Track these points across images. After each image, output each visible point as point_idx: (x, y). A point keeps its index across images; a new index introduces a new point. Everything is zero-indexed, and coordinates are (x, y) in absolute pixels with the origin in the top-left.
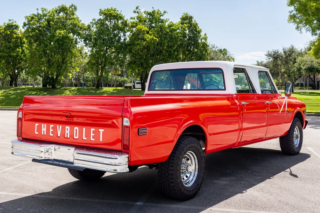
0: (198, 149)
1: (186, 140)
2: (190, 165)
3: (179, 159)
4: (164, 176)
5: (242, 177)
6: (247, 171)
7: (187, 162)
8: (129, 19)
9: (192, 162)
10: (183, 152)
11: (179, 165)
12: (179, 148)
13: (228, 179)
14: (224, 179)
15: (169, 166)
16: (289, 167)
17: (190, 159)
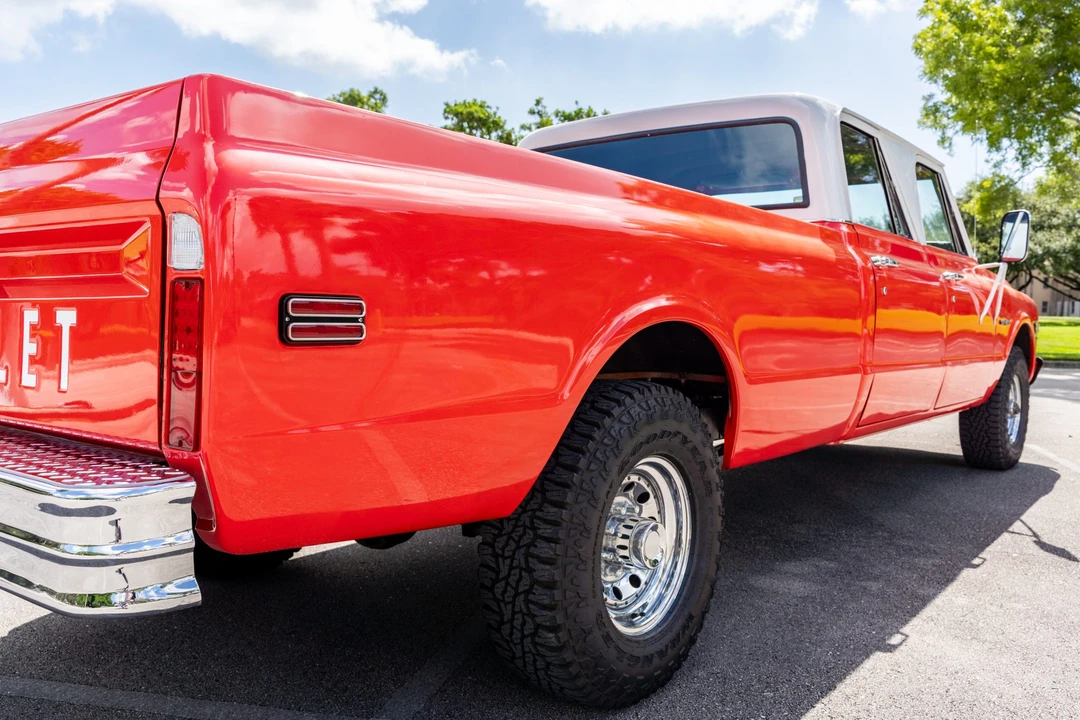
0: (695, 448)
1: (632, 398)
2: (655, 528)
3: (593, 498)
4: (511, 592)
5: (858, 558)
6: (870, 533)
7: (637, 510)
8: (517, 129)
9: (661, 511)
10: (618, 462)
11: (594, 531)
12: (592, 439)
13: (805, 567)
14: (790, 566)
15: (537, 537)
16: (1017, 516)
17: (652, 496)
